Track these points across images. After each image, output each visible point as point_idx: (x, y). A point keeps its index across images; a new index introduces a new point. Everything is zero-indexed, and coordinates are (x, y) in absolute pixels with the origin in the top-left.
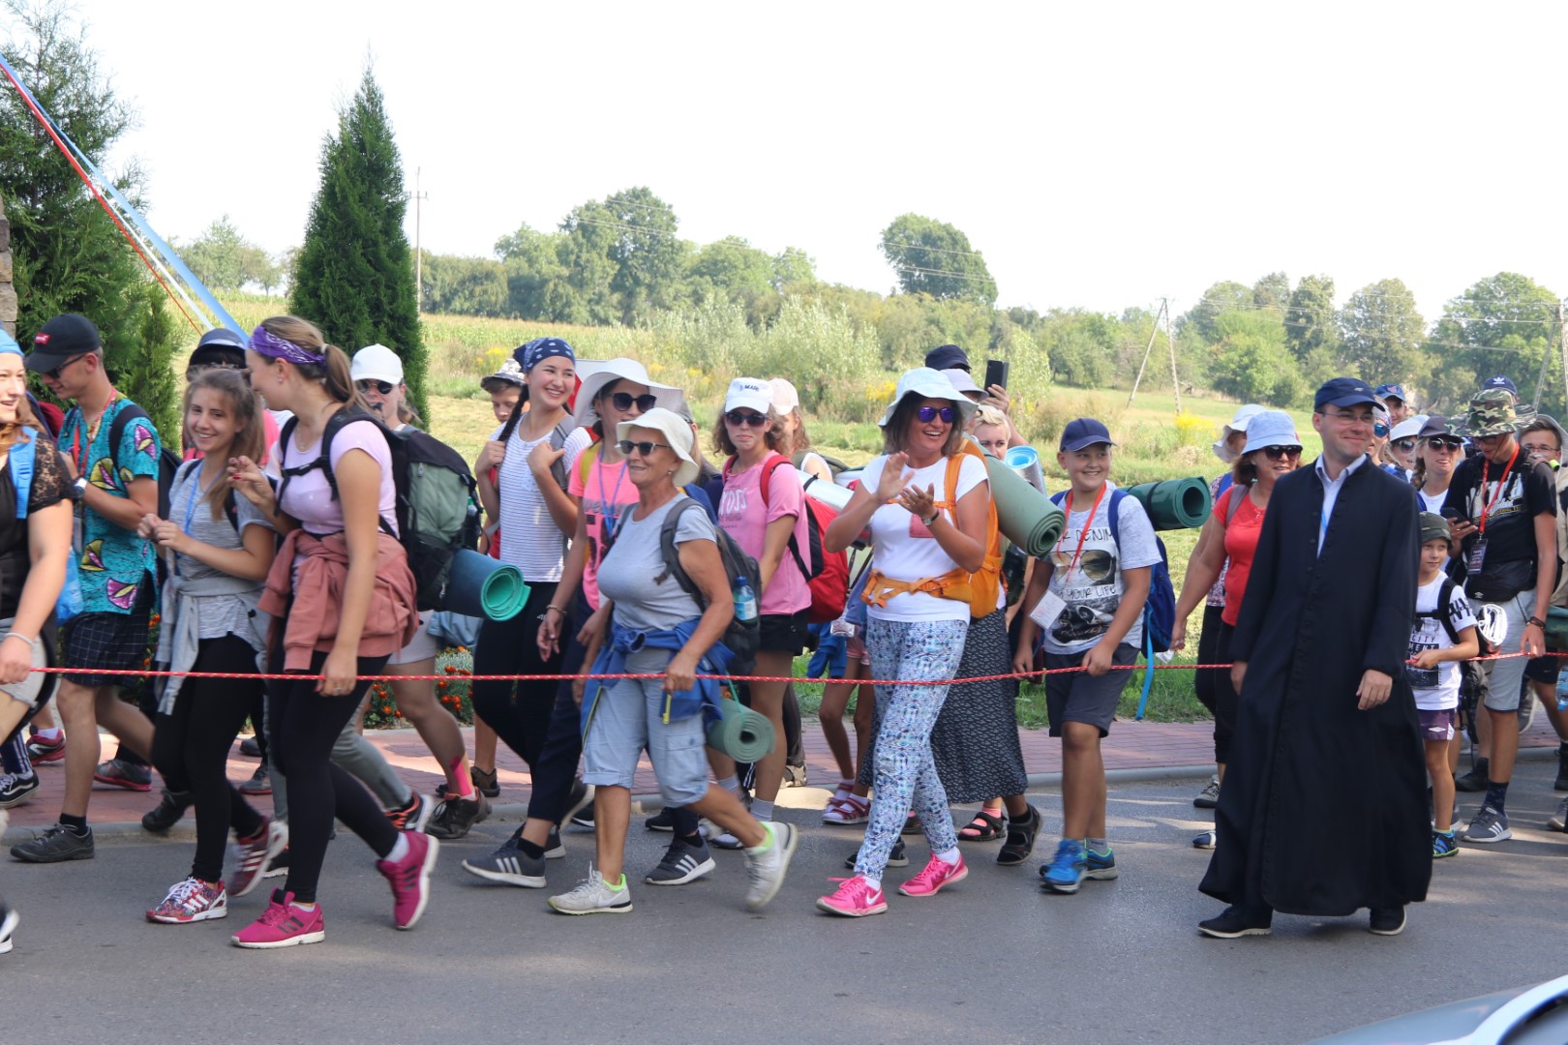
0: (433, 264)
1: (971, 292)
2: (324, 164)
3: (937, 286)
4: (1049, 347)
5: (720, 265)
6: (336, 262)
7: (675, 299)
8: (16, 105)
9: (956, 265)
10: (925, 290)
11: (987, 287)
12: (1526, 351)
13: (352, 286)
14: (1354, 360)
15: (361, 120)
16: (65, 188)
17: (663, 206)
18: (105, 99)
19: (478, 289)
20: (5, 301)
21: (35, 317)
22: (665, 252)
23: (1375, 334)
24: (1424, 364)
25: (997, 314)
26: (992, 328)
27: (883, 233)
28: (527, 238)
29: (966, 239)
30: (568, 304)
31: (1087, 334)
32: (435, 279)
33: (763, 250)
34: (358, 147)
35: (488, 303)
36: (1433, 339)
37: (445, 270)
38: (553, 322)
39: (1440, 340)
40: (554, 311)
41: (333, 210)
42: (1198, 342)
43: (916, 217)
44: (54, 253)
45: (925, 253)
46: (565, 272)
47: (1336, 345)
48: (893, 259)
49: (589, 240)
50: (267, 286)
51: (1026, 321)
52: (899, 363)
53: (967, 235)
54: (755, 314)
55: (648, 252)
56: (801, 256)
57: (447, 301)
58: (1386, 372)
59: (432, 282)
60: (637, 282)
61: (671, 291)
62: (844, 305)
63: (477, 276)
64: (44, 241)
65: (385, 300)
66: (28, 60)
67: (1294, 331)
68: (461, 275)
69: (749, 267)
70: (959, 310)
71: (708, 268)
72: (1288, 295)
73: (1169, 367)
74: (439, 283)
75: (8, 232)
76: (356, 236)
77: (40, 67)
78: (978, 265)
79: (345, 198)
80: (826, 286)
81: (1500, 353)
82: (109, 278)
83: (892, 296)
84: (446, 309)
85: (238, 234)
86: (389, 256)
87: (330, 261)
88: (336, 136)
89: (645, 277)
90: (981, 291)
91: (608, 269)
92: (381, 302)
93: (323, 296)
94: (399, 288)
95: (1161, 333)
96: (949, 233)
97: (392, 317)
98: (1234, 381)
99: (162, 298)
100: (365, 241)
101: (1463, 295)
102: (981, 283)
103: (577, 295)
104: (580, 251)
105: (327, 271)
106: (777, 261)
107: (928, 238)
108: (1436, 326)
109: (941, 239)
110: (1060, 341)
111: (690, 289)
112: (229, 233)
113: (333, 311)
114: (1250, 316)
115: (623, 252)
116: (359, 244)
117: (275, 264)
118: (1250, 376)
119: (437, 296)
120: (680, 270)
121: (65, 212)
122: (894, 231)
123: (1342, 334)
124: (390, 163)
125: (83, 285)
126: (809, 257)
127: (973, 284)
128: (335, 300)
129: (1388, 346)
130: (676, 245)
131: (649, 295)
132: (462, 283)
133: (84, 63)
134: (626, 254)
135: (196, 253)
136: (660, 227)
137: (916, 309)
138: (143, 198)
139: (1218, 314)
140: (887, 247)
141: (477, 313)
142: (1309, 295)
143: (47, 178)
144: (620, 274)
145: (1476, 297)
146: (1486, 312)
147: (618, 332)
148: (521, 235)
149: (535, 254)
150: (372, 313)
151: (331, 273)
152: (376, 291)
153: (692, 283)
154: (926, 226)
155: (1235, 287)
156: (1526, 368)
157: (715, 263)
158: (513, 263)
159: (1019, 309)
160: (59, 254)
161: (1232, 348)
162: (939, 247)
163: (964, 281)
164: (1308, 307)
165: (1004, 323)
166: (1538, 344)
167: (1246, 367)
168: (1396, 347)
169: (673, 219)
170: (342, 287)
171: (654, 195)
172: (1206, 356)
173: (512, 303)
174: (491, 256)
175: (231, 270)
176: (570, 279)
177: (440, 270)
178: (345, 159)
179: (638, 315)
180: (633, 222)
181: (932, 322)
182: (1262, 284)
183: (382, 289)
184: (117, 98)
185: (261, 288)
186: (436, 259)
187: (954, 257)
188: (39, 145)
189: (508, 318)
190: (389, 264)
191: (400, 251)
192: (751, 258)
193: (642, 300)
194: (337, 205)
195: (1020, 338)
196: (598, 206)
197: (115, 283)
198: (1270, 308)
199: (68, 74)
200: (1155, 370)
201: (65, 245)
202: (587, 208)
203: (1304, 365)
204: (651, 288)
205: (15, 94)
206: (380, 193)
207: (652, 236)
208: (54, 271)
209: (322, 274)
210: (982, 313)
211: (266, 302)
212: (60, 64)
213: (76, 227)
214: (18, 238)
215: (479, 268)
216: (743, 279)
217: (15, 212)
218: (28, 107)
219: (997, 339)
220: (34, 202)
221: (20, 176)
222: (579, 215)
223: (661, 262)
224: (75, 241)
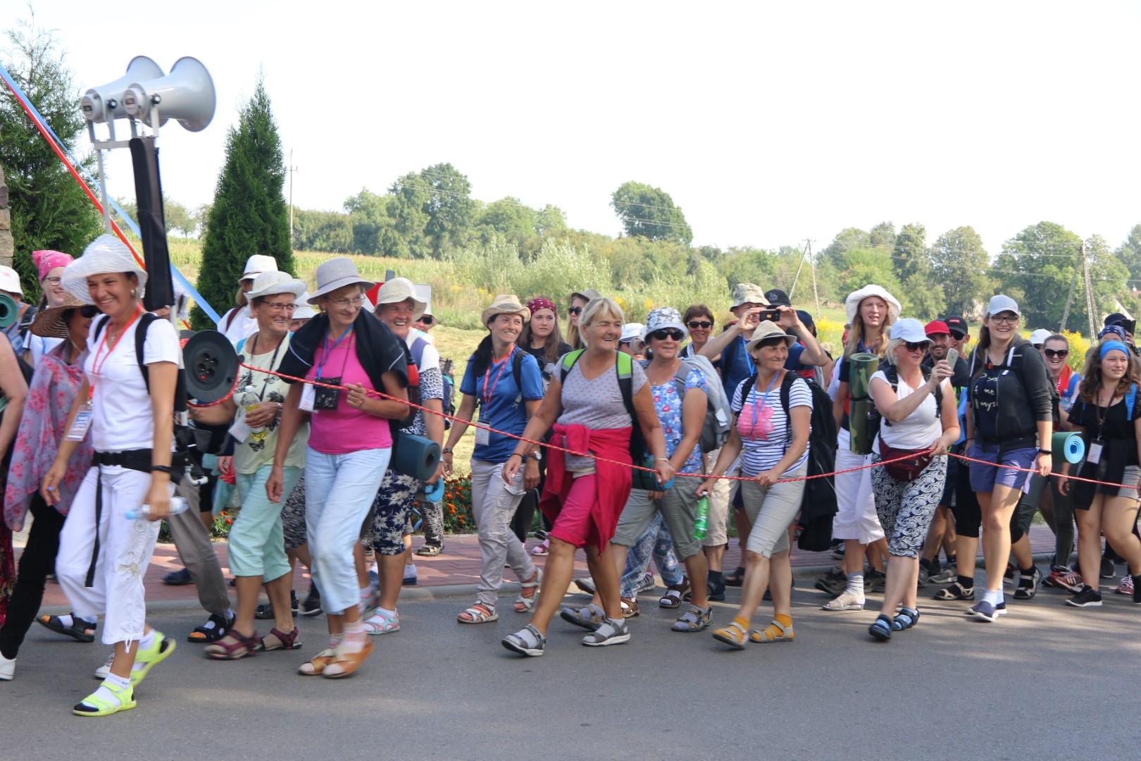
0: (301, 216)
1: (675, 236)
2: (229, 147)
3: (650, 231)
4: (728, 274)
5: (500, 217)
6: (236, 216)
7: (469, 240)
8: (14, 107)
9: (664, 217)
10: (643, 234)
11: (685, 232)
12: (1059, 277)
13: (247, 232)
14: (941, 281)
15: (254, 117)
16: (48, 165)
17: (461, 176)
18: (75, 102)
19: (332, 234)
20: (5, 242)
22: (462, 208)
23: (955, 264)
24: (989, 285)
25: (692, 251)
26: (689, 260)
27: (613, 194)
28: (366, 198)
29: (671, 199)
30: (395, 244)
31: (755, 265)
33: (531, 206)
34: (252, 136)
35: (340, 243)
36: (995, 268)
37: (310, 220)
38: (384, 256)
39: (1000, 269)
40: (385, 249)
41: (234, 180)
42: (832, 270)
43: (635, 184)
44: (41, 209)
45: (642, 209)
46: (393, 222)
47: (928, 271)
48: (620, 213)
49: (409, 200)
50: (186, 232)
51: (712, 255)
52: (624, 285)
53: (671, 196)
54: (525, 251)
55: (450, 208)
56: (557, 210)
57: (311, 242)
58: (963, 291)
59: (301, 229)
60: (443, 228)
61: (466, 234)
62: (586, 244)
63: (332, 225)
64: (33, 201)
65: (270, 242)
66: (22, 76)
67: (899, 263)
68: (321, 224)
69: (520, 218)
70: (666, 248)
72: (894, 237)
73: (812, 287)
74: (305, 230)
75: (7, 195)
76: (251, 198)
77: (31, 81)
78: (679, 216)
79: (243, 171)
80: (572, 231)
81: (1041, 278)
82: (77, 227)
83: (619, 238)
84: (310, 247)
86: (273, 212)
87: (232, 215)
88: (237, 127)
89: (448, 225)
90: (681, 235)
91: (423, 220)
92: (267, 243)
93: (227, 238)
94: (279, 233)
95: (806, 264)
96: (659, 195)
100: (257, 201)
101: (1015, 237)
102: (681, 229)
103: (401, 238)
104: (403, 207)
105: (229, 222)
106: (540, 214)
107: (644, 198)
108: (997, 259)
109: (653, 199)
110: (736, 268)
111: (479, 234)
113: (234, 249)
114: (868, 252)
115: (433, 208)
116: (253, 203)
117: (192, 217)
119: (304, 238)
120: (472, 220)
121: (48, 181)
122: (621, 193)
123: (932, 264)
124: (274, 146)
125: (60, 232)
126: (562, 211)
127: (675, 230)
128: (235, 242)
129: (964, 273)
130: (470, 203)
131: (451, 238)
132: (322, 229)
133: (62, 78)
134: (435, 209)
136: (459, 190)
137: (636, 247)
138: (102, 171)
139: (845, 251)
140: (616, 205)
141: (331, 250)
142: (908, 238)
143: (35, 158)
144: (430, 224)
145: (1024, 239)
146: (1031, 249)
147: (429, 264)
148: (363, 196)
149: (371, 209)
151: (232, 223)
152: (264, 236)
153: (481, 229)
154: (643, 190)
155: (857, 232)
156: (1059, 288)
157: (497, 216)
158: (356, 215)
159: (708, 247)
160: (44, 209)
161: (854, 274)
162: (653, 205)
163: (670, 228)
164: (907, 245)
165: (697, 257)
166: (1067, 272)
168: (970, 273)
169: (468, 185)
170: (240, 234)
171: (455, 169)
172: (837, 279)
173: (356, 243)
174: (341, 210)
176: (396, 227)
177: (306, 220)
178: (243, 144)
179: (443, 251)
180: (439, 187)
181: (647, 256)
182: (876, 229)
183: (269, 235)
185: (182, 233)
186: (303, 212)
187: (662, 212)
188: (31, 135)
189: (353, 254)
190: (273, 217)
191: (280, 208)
192: (521, 212)
193: (446, 241)
194: (237, 176)
195: (707, 268)
196: (416, 176)
197: (82, 230)
198: (881, 247)
199: (50, 85)
200: (802, 289)
201: (48, 204)
202: (408, 177)
203: (905, 286)
204: (452, 233)
205: (14, 100)
206: (267, 168)
207: (455, 198)
208: (41, 221)
209: (226, 224)
210: (682, 250)
211: (185, 242)
212: (45, 79)
213: (56, 191)
214: (14, 198)
215: (333, 219)
216: (516, 226)
217: (13, 180)
218: (23, 108)
219: (692, 268)
220: (26, 174)
221: (17, 156)
222: (402, 182)
223: (459, 214)
224: (56, 201)
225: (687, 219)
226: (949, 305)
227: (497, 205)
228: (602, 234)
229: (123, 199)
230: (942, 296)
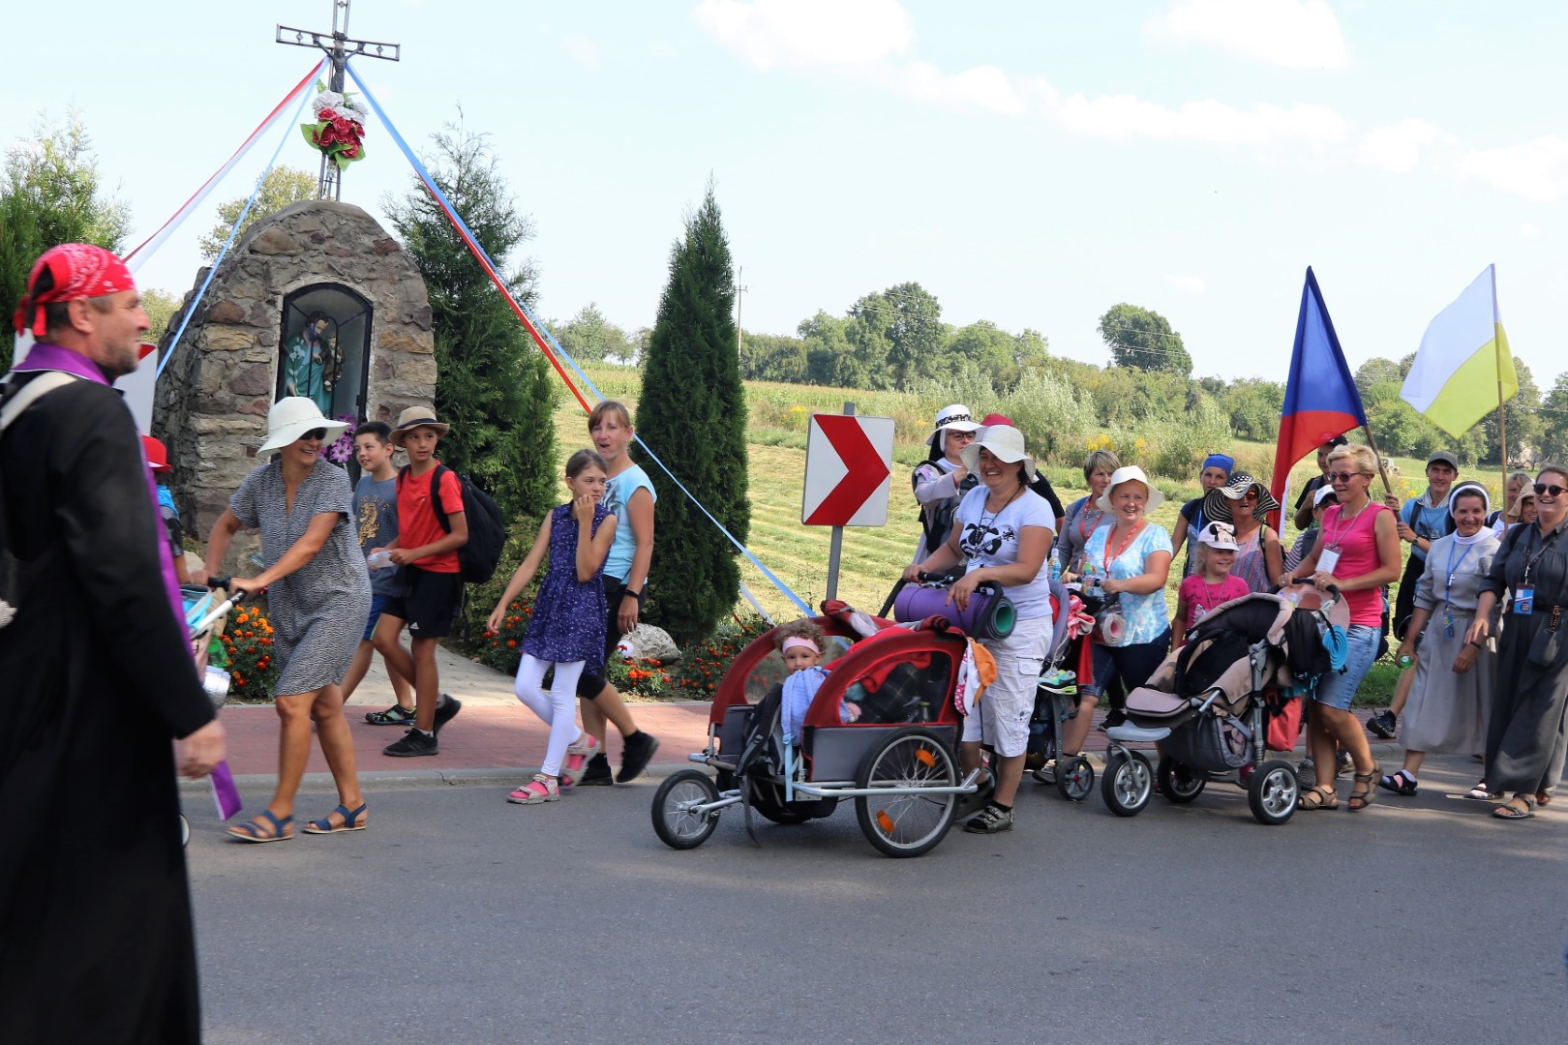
0: (751, 342)
1: (1172, 366)
2: (673, 264)
3: (1144, 361)
4: (1233, 410)
5: (972, 343)
6: (680, 340)
7: (937, 370)
8: (440, 219)
9: (1159, 345)
10: (1135, 364)
11: (1183, 362)
13: (693, 359)
15: (702, 230)
16: (476, 283)
17: (930, 297)
18: (508, 215)
19: (784, 361)
20: (428, 368)
21: (451, 379)
22: (930, 333)
24: (1538, 426)
25: (1191, 383)
26: (1187, 394)
27: (1102, 318)
28: (823, 322)
29: (1167, 324)
30: (854, 373)
31: (1264, 400)
32: (751, 354)
33: (1007, 331)
34: (699, 251)
35: (793, 372)
36: (1546, 406)
37: (760, 346)
38: (842, 387)
39: (1552, 407)
40: (843, 379)
41: (679, 300)
43: (1127, 306)
44: (467, 331)
45: (1135, 335)
46: (852, 348)
48: (1110, 339)
49: (871, 324)
50: (623, 358)
51: (1215, 388)
52: (1112, 421)
53: (1168, 320)
54: (1000, 382)
55: (917, 332)
56: (1037, 337)
57: (761, 370)
59: (749, 355)
60: (908, 356)
61: (934, 363)
62: (1065, 376)
63: (784, 351)
64: (459, 322)
65: (716, 369)
66: (449, 184)
68: (771, 350)
69: (995, 345)
70: (1161, 380)
71: (960, 345)
74: (755, 357)
75: (431, 316)
76: (697, 320)
77: (458, 190)
78: (1177, 344)
79: (688, 291)
80: (1056, 360)
82: (506, 351)
83: (1108, 368)
84: (759, 376)
85: (602, 317)
86: (721, 336)
87: (675, 339)
88: (683, 241)
89: (914, 353)
90: (1179, 364)
91: (886, 346)
92: (714, 371)
93: (669, 365)
94: (728, 360)
96: (1154, 319)
97: (721, 383)
98: (1383, 438)
99: (547, 367)
100: (703, 324)
102: (1180, 358)
103: (861, 366)
104: (865, 332)
105: (672, 346)
106: (1017, 340)
107: (1136, 323)
108: (1549, 395)
109: (1147, 323)
110: (1242, 404)
111: (949, 362)
112: (596, 317)
113: (677, 378)
115: (897, 333)
116: (699, 326)
117: (630, 341)
118: (1396, 434)
119: (753, 366)
120: (941, 347)
121: (475, 301)
122: (1111, 317)
124: (723, 262)
125: (487, 356)
126: (1043, 336)
127: (1172, 359)
128: (678, 369)
129: (1509, 411)
130: (939, 327)
131: (917, 366)
132: (772, 356)
133: (492, 188)
134: (900, 335)
135: (570, 332)
136: (927, 313)
137: (1127, 378)
138: (534, 290)
139: (1370, 384)
140: (1105, 330)
141: (783, 380)
143: (462, 275)
144: (894, 350)
147: (892, 396)
148: (819, 319)
149: (829, 334)
150: (705, 380)
151: (676, 348)
152: (711, 363)
153: (950, 357)
154: (1135, 313)
155: (1384, 363)
157: (969, 342)
158: (812, 341)
159: (1209, 379)
160: (471, 332)
161: (1380, 411)
162: (1146, 330)
163: (1166, 357)
165: (1197, 390)
167: (1393, 427)
168: (1517, 412)
169: (937, 308)
170: (683, 359)
171: (922, 289)
173: (810, 372)
174: (794, 335)
175: (596, 346)
176: (856, 354)
177: (755, 346)
178: (689, 260)
179: (908, 382)
180: (905, 310)
181: (1139, 389)
182: (1407, 360)
183: (716, 362)
184: (517, 215)
185: (619, 360)
186: (753, 336)
187: (1158, 338)
188: (457, 250)
189: (807, 384)
190: (721, 341)
191: (729, 332)
192: (996, 338)
193: (911, 371)
194: (682, 296)
195: (1208, 402)
196: (878, 297)
199: (479, 195)
201: (476, 326)
202: (870, 298)
204: (918, 361)
205: (440, 211)
206: (715, 287)
207: (920, 321)
208: (467, 345)
209: (669, 349)
210: (1181, 383)
211: (623, 369)
212: (474, 188)
213: (484, 312)
214: (439, 320)
215: (786, 345)
216: (990, 354)
217: (437, 299)
218: (450, 220)
219: (1192, 402)
220: (451, 293)
221: (441, 272)
222: (863, 304)
223: (927, 340)
224: (483, 323)
225: (1185, 347)
226: (1491, 448)
227: (969, 330)
228: (1089, 362)
229: (556, 320)
230: (1484, 437)
